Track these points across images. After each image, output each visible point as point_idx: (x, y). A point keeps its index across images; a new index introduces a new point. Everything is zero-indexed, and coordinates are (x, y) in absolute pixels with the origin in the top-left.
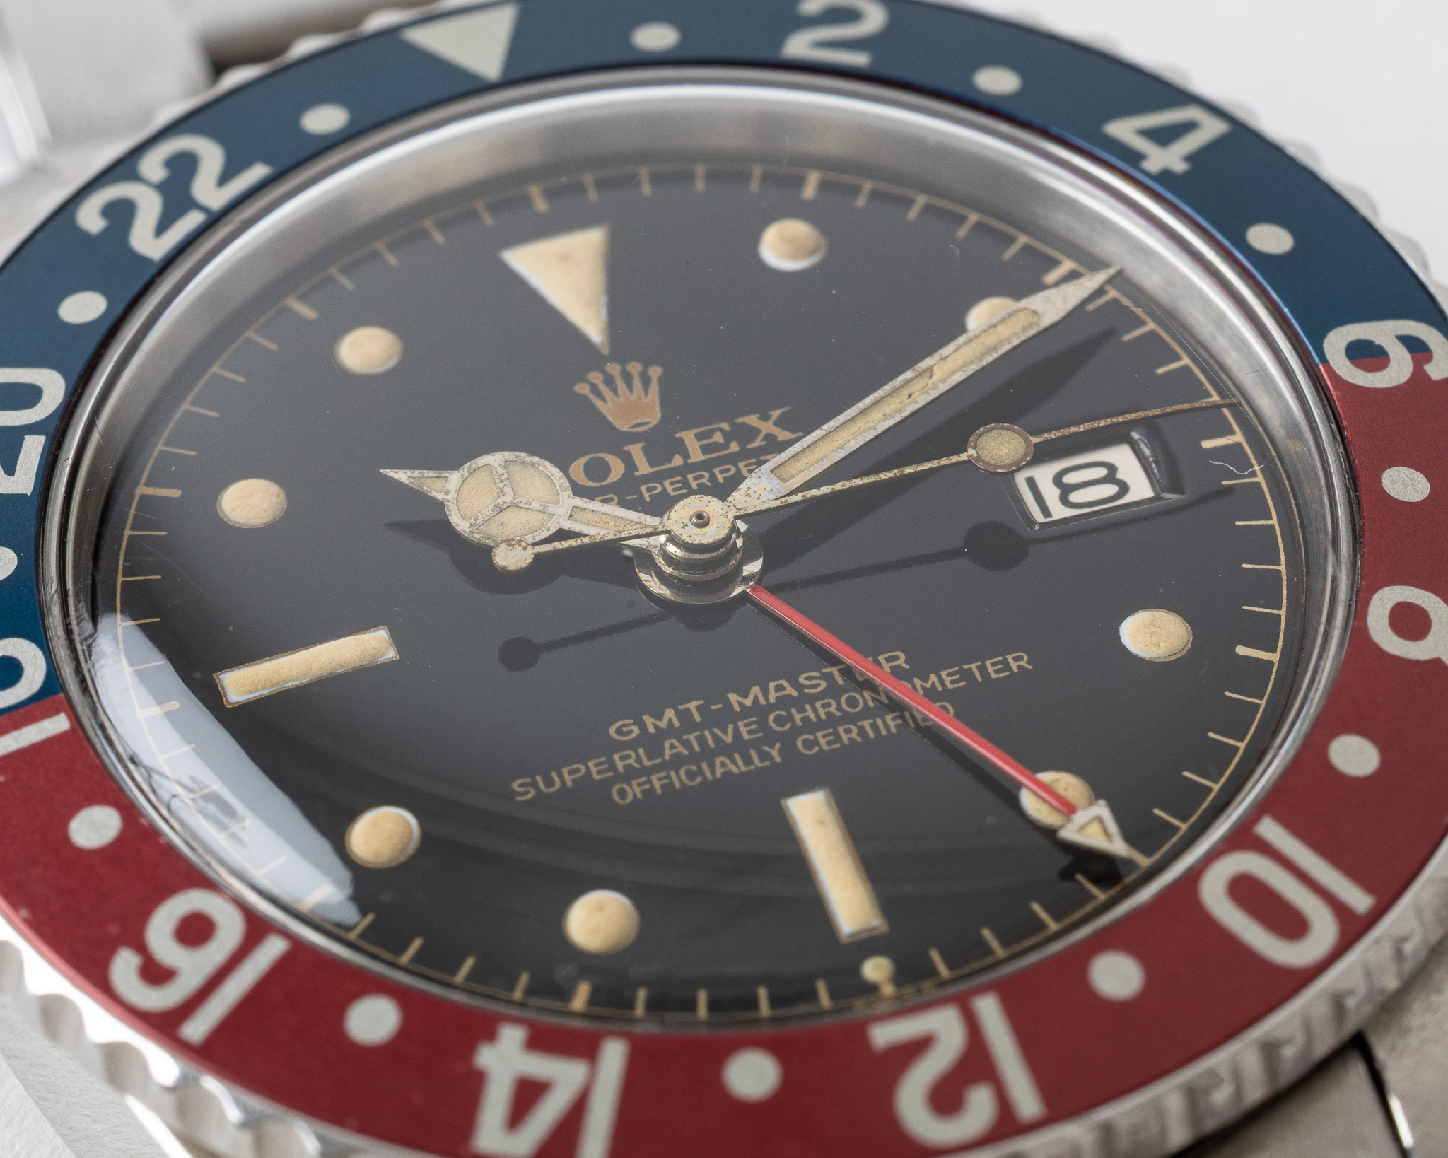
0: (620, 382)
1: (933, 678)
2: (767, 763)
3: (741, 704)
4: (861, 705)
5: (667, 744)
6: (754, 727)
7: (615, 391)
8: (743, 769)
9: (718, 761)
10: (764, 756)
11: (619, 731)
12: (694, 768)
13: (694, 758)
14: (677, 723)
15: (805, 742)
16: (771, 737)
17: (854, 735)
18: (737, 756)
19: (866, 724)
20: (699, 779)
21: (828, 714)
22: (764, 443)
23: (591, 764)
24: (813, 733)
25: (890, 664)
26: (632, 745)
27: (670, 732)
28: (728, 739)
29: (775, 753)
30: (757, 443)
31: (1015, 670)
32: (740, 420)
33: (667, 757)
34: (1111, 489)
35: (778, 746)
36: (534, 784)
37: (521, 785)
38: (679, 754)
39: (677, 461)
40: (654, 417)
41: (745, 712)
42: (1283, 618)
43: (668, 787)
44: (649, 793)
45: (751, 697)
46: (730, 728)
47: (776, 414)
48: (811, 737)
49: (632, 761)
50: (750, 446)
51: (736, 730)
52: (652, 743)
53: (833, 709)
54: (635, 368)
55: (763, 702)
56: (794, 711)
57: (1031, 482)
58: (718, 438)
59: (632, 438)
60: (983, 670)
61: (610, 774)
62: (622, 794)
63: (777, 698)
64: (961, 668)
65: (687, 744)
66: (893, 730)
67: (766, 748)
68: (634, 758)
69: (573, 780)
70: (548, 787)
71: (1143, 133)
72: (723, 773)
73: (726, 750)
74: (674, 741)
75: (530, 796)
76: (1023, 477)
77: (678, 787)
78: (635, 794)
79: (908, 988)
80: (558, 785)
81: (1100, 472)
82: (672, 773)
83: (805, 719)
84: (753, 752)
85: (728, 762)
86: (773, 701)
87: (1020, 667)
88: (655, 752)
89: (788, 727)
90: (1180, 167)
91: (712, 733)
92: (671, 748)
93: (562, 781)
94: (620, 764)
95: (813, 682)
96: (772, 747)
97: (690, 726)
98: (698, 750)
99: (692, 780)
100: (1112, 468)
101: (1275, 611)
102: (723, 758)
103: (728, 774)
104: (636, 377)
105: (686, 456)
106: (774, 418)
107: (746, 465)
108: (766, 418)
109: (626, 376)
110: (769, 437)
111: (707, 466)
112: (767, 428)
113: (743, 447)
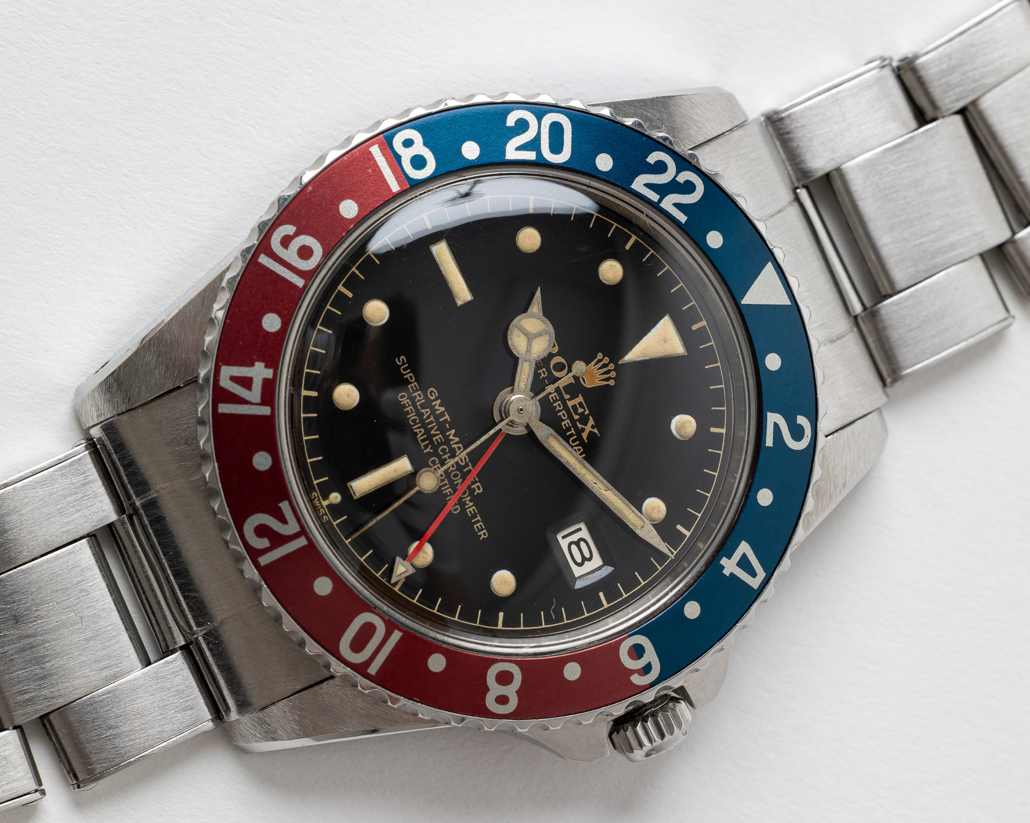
0: (605, 369)
1: (471, 504)
2: (423, 448)
3: (450, 435)
4: (455, 479)
5: (428, 410)
6: (440, 441)
7: (600, 368)
8: (419, 440)
9: (422, 430)
10: (426, 446)
11: (432, 392)
12: (418, 421)
13: (422, 421)
14: (437, 412)
15: (435, 460)
16: (436, 448)
17: (440, 478)
18: (425, 436)
19: (446, 482)
20: (412, 424)
21: (449, 467)
22: (580, 428)
23: (415, 383)
24: (439, 463)
25: (476, 487)
26: (426, 397)
27: (433, 411)
28: (433, 432)
29: (428, 450)
30: (580, 426)
31: (479, 534)
32: (590, 417)
33: (421, 411)
34: (579, 560)
35: (432, 451)
36: (404, 364)
37: (403, 359)
38: (424, 415)
39: (567, 397)
40: (588, 385)
41: (446, 437)
42: (519, 628)
43: (408, 413)
44: (404, 406)
45: (454, 438)
46: (439, 432)
47: (596, 431)
48: (437, 462)
49: (418, 398)
51: (438, 434)
52: (428, 404)
53: (451, 469)
54: (613, 374)
55: (452, 443)
56: (449, 454)
57: (580, 529)
58: (580, 410)
60: (478, 521)
61: (411, 391)
62: (403, 397)
63: (454, 448)
64: (477, 514)
65: (429, 417)
66: (444, 492)
67: (430, 446)
68: (420, 399)
69: (407, 378)
70: (403, 369)
71: (744, 556)
72: (416, 432)
73: (427, 432)
74: (430, 412)
75: (398, 363)
76: (582, 526)
77: (408, 417)
78: (403, 401)
79: (326, 510)
80: (404, 373)
81: (587, 555)
82: (414, 414)
83: (446, 459)
84: (427, 442)
85: (422, 433)
86: (453, 446)
87: (481, 535)
88: (423, 406)
89: (441, 453)
90: (726, 572)
91: (435, 426)
92: (426, 412)
93: (406, 374)
94: (416, 394)
95: (464, 460)
96: (430, 449)
97: (437, 417)
98: (426, 422)
99: (412, 421)
100: (590, 559)
101: (522, 625)
102: (423, 431)
103: (416, 434)
104: (608, 376)
105: (570, 400)
106: (593, 430)
107: (568, 423)
108: (593, 427)
109: (608, 372)
110: (583, 430)
111: (566, 407)
112: (588, 428)
113: (577, 420)
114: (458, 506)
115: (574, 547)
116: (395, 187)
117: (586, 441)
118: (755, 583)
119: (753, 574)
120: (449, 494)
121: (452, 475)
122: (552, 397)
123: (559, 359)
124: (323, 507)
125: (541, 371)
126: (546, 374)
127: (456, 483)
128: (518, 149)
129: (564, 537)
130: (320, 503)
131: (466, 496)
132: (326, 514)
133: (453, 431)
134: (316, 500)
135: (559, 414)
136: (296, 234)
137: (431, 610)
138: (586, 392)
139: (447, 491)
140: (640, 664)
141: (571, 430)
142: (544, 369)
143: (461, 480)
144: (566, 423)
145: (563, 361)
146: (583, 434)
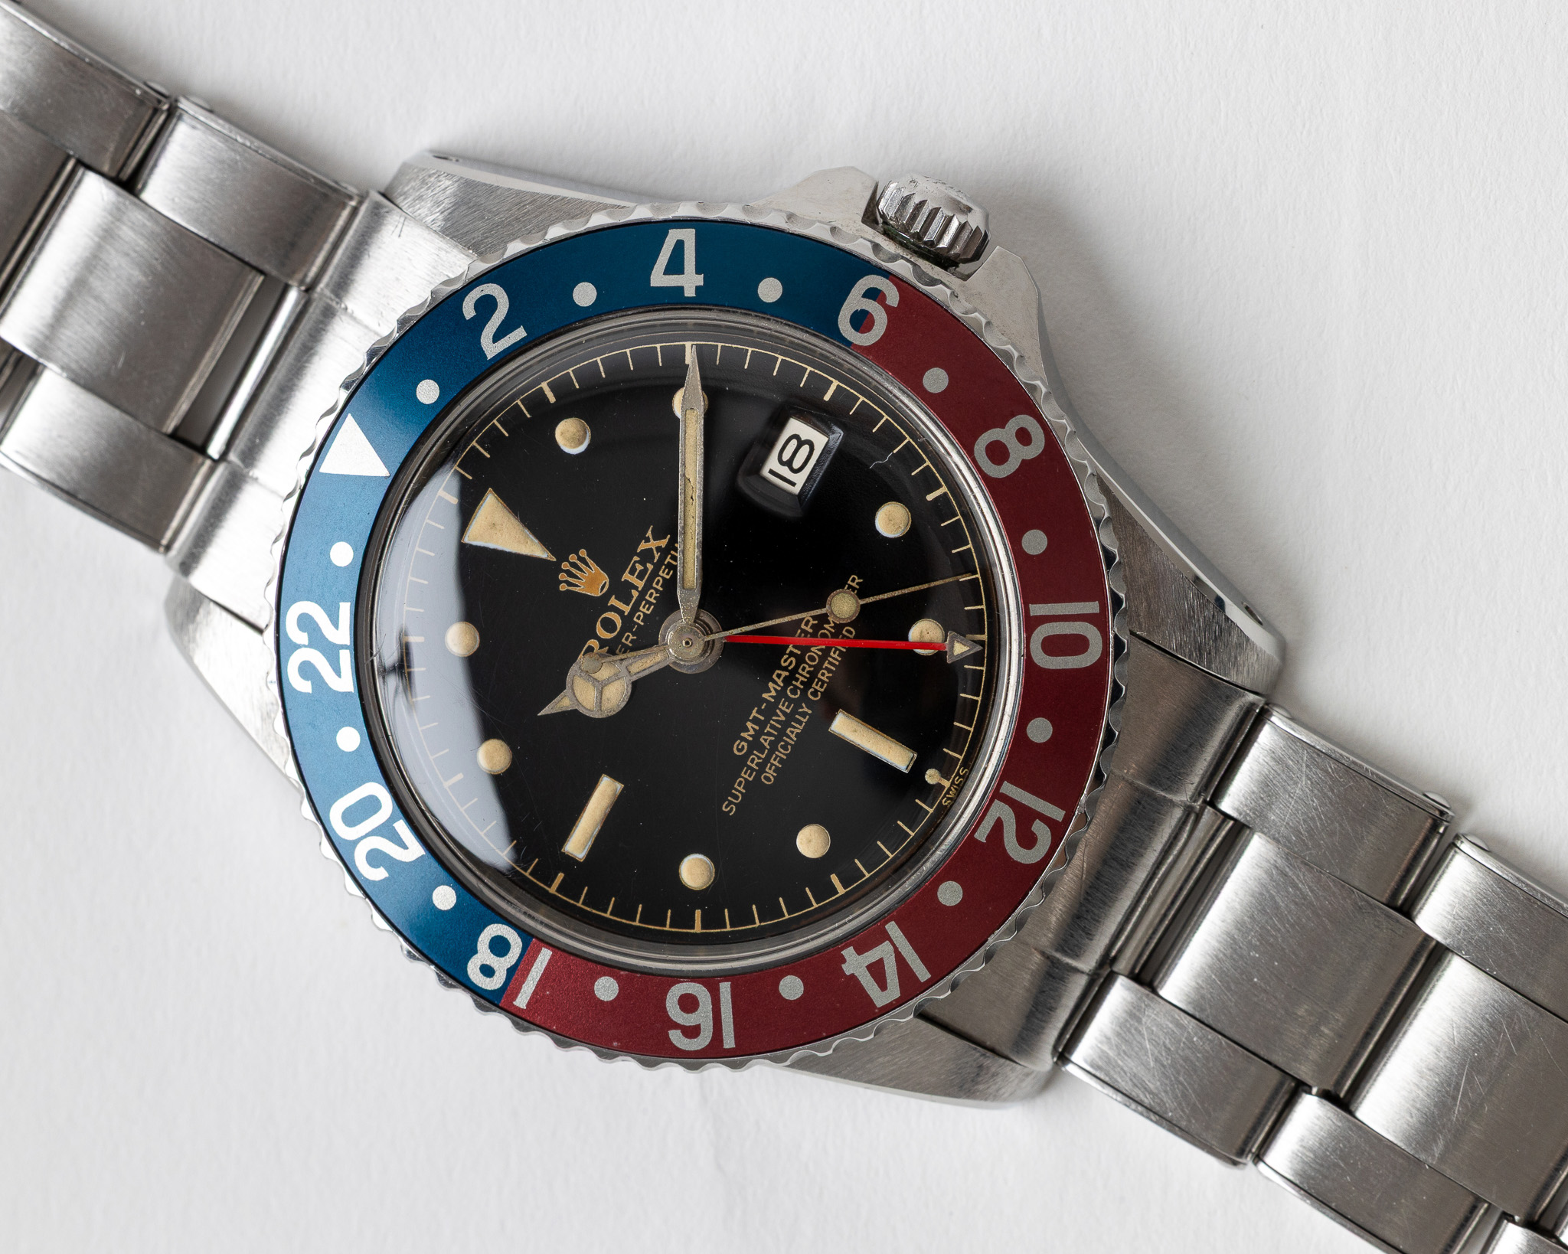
0: (574, 571)
2: (808, 717)
3: (771, 697)
4: (816, 657)
5: (762, 740)
6: (787, 703)
7: (577, 578)
8: (801, 727)
9: (788, 732)
10: (804, 714)
11: (739, 750)
12: (783, 743)
13: (779, 739)
14: (757, 728)
15: (812, 694)
16: (797, 703)
17: (827, 674)
18: (793, 723)
19: (826, 664)
20: (789, 747)
21: (808, 672)
22: (659, 554)
23: (743, 775)
24: (811, 687)
25: (809, 627)
26: (750, 752)
27: (758, 734)
28: (783, 718)
29: (806, 710)
30: (657, 556)
31: (857, 587)
32: (639, 550)
33: (768, 747)
34: (806, 449)
35: (804, 705)
36: (731, 803)
37: (726, 807)
38: (771, 741)
39: (635, 594)
40: (605, 579)
41: (777, 698)
42: (930, 465)
43: (781, 761)
44: (777, 770)
45: (772, 689)
46: (778, 711)
47: (649, 534)
48: (812, 690)
49: (757, 760)
50: (655, 561)
51: (781, 710)
52: (755, 745)
53: (808, 669)
54: (573, 558)
55: (779, 688)
56: (794, 682)
57: (772, 472)
58: (639, 567)
59: (606, 597)
61: (754, 773)
62: (767, 778)
63: (783, 681)
65: (769, 734)
66: (840, 659)
67: (800, 710)
68: (756, 758)
69: (743, 788)
70: (737, 800)
71: (668, 271)
72: (795, 737)
73: (786, 724)
74: (763, 737)
75: (734, 809)
76: (765, 472)
77: (785, 758)
78: (772, 775)
79: (953, 776)
80: (740, 795)
81: (794, 443)
82: (777, 753)
83: (802, 683)
84: (797, 716)
85: (793, 729)
86: (782, 685)
87: (857, 584)
88: (761, 749)
89: (799, 692)
90: (700, 280)
91: (774, 720)
92: (766, 741)
93: (740, 792)
94: (754, 766)
95: (789, 661)
96: (802, 708)
97: (762, 725)
98: (776, 733)
99: (787, 750)
100: (796, 437)
101: (925, 465)
102: (789, 729)
103: (797, 735)
104: (578, 562)
105: (636, 588)
106: (651, 537)
107: (663, 572)
108: (647, 540)
109: (574, 565)
110: (659, 549)
111: (648, 586)
112: (653, 544)
113: (653, 564)
114: (844, 632)
115: (796, 465)
116: (545, 955)
117: (669, 536)
118: (689, 236)
119: (680, 245)
120: (838, 652)
121: (814, 664)
122: (648, 609)
123: (601, 632)
124: (953, 783)
125: (628, 643)
126: (626, 635)
127: (820, 653)
128: (405, 847)
129: (793, 484)
130: (949, 789)
131: (826, 631)
132: (958, 774)
133: (765, 696)
134: (950, 796)
135: (661, 589)
136: (676, 1026)
137: (981, 581)
138: (614, 574)
139: (836, 656)
140: (872, 307)
141: (669, 562)
142: (623, 640)
143: (813, 649)
144: (664, 574)
145: (598, 625)
146: (663, 547)
